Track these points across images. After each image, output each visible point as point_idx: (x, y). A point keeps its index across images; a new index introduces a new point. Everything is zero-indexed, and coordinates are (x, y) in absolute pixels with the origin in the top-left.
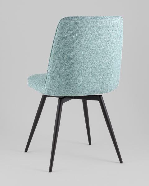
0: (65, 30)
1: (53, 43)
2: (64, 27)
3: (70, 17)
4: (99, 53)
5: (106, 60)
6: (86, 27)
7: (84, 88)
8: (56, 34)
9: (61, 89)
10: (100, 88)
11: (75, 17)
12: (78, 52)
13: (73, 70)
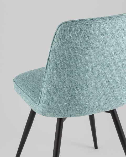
0: (66, 38)
1: (50, 54)
2: (65, 35)
3: (73, 21)
4: (113, 62)
5: (123, 70)
6: (95, 34)
7: (92, 108)
8: (53, 43)
9: (62, 111)
10: (113, 104)
11: (80, 21)
12: (84, 66)
13: (78, 88)
